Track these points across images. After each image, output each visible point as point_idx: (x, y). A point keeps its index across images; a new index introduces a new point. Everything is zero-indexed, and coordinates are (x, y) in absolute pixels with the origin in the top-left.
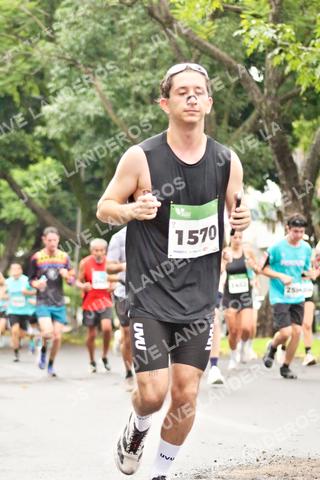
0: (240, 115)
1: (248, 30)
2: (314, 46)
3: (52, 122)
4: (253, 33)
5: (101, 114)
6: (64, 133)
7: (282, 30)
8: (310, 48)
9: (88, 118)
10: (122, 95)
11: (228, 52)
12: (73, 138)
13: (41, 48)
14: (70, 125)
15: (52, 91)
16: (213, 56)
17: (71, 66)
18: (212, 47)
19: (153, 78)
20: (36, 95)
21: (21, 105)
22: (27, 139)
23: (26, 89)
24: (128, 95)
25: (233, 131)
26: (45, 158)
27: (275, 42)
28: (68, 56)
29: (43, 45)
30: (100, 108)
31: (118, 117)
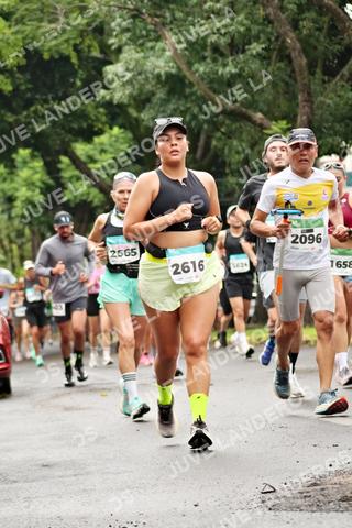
0: (336, 61)
3: (116, 85)
5: (173, 71)
6: (131, 96)
9: (159, 76)
10: (196, 46)
12: (142, 101)
14: (137, 86)
15: (113, 47)
17: (134, 17)
19: (231, 25)
20: (96, 53)
21: (79, 67)
23: (84, 47)
24: (204, 47)
25: (329, 81)
26: (111, 128)
28: (130, 5)
30: (171, 64)
31: (193, 73)
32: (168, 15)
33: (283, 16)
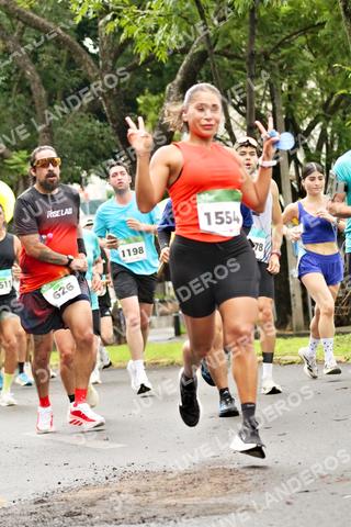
2: (150, 8)
8: (147, 11)
16: (38, 27)
27: (107, 7)
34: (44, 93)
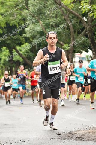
0: (81, 30)
1: (83, 6)
3: (28, 33)
4: (84, 7)
5: (42, 30)
6: (31, 36)
7: (92, 6)
9: (38, 31)
10: (47, 25)
11: (77, 13)
12: (34, 37)
13: (25, 12)
14: (33, 34)
16: (73, 14)
17: (33, 17)
18: (73, 11)
19: (56, 20)
22: (21, 37)
23: (20, 23)
24: (49, 25)
25: (79, 35)
26: (26, 43)
27: (91, 10)
28: (32, 14)
29: (25, 11)
30: (41, 29)
31: (46, 31)
32: (41, 17)
33: (69, 19)
34: (73, 30)
